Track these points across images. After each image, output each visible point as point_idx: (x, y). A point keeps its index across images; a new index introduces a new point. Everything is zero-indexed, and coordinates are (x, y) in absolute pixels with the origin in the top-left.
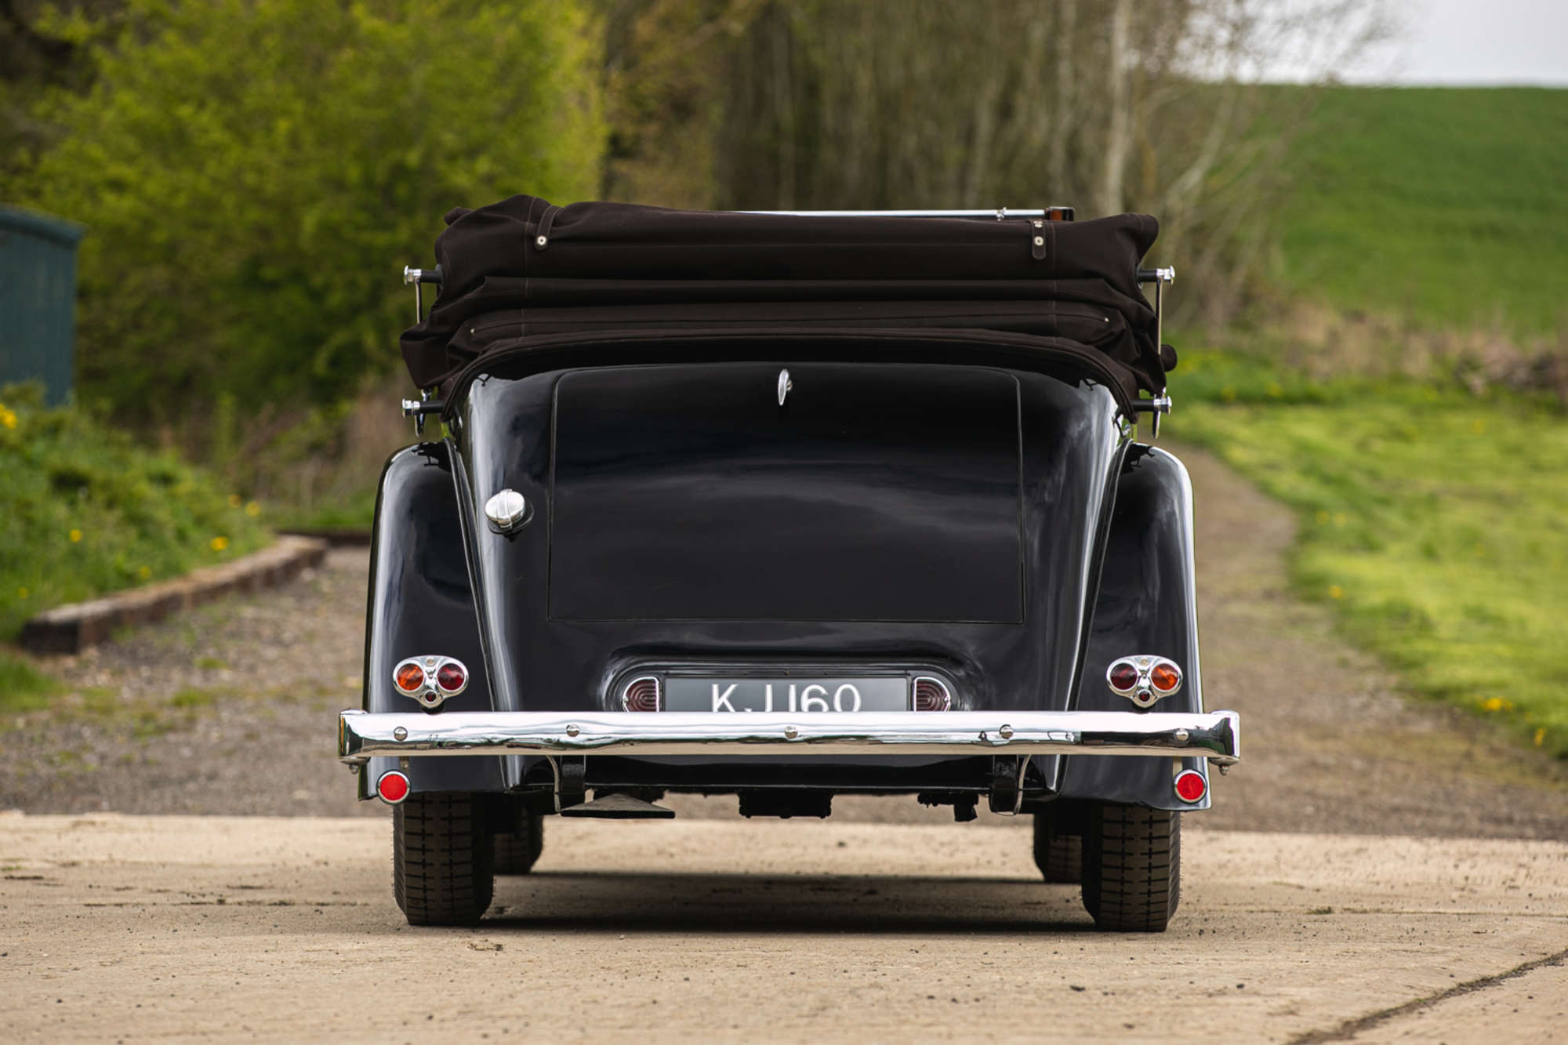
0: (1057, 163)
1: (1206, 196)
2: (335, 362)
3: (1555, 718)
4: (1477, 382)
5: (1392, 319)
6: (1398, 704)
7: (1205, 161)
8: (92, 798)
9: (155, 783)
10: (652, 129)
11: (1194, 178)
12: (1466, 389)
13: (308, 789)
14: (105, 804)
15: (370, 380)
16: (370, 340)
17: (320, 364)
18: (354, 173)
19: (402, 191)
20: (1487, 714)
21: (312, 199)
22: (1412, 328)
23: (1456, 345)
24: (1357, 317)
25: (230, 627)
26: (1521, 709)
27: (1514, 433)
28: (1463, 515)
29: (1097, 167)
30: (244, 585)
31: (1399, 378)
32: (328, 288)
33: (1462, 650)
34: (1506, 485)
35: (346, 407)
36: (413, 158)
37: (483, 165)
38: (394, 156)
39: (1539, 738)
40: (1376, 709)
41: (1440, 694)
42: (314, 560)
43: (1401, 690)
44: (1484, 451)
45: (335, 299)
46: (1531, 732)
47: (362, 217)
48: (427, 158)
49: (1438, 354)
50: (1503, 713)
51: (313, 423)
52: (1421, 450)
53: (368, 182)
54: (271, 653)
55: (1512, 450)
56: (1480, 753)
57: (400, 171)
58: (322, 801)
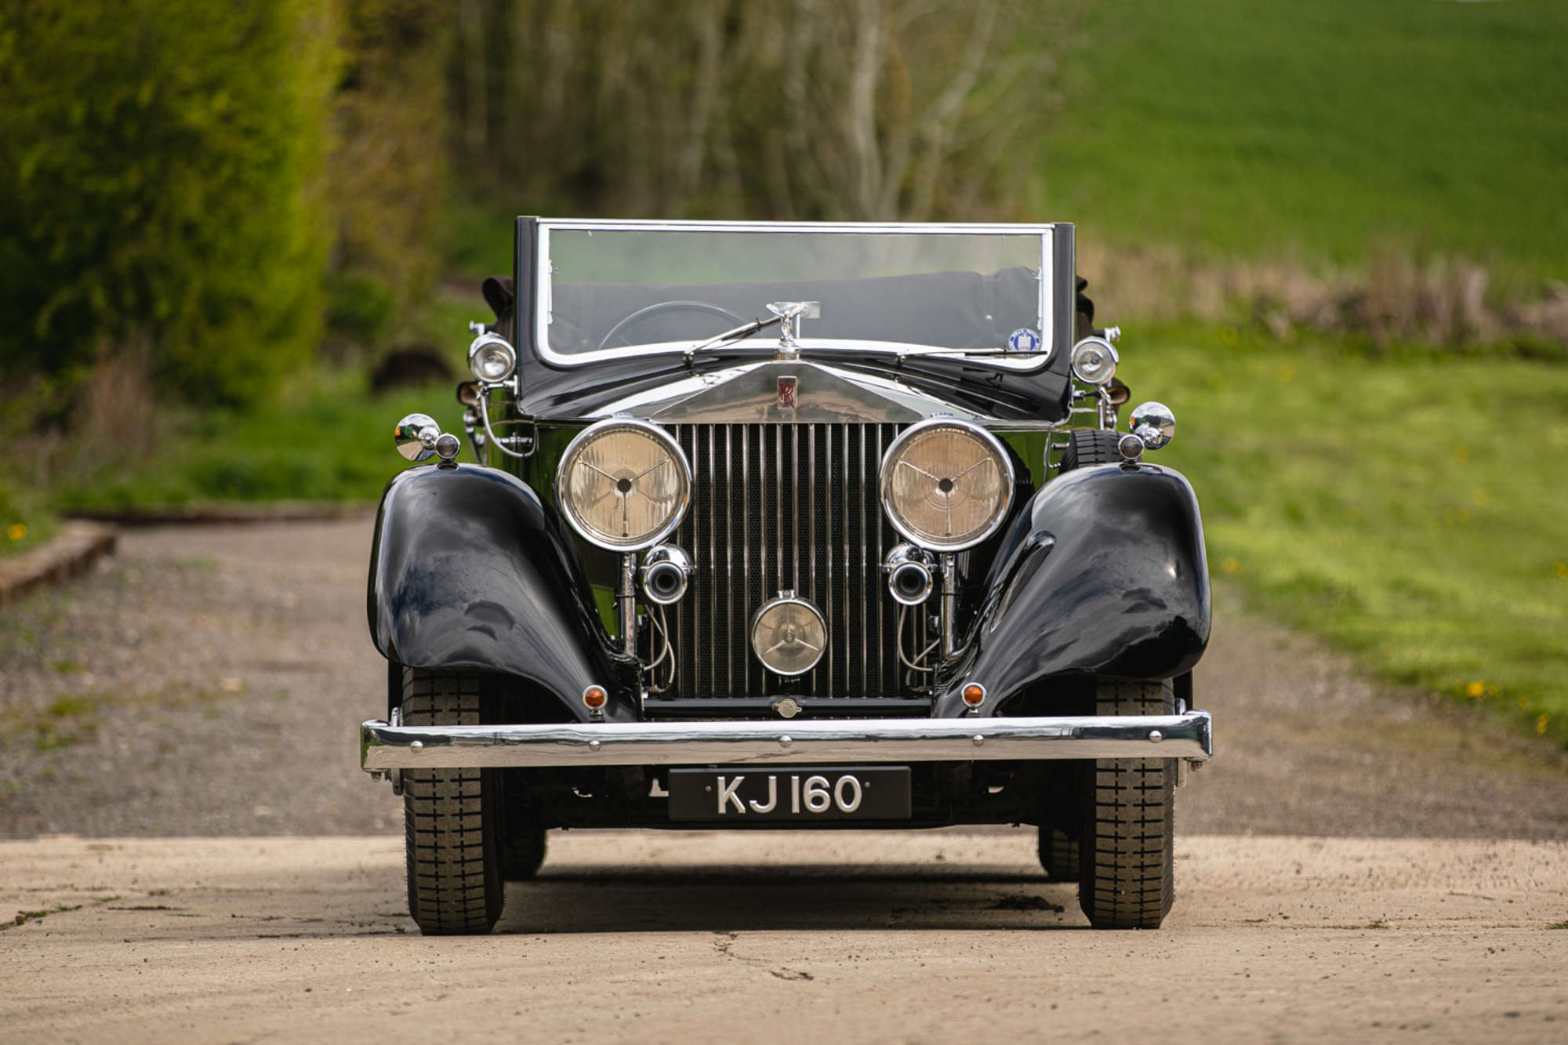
0: (796, 87)
1: (965, 122)
2: (57, 322)
3: (1553, 703)
4: (1279, 323)
5: (1171, 254)
6: (1365, 691)
7: (965, 80)
8: (32, 820)
9: (96, 800)
10: (376, 55)
11: (952, 103)
12: (1266, 331)
13: (265, 804)
14: (52, 826)
15: (102, 344)
16: (99, 299)
17: (43, 324)
18: (77, 113)
19: (131, 131)
20: (1471, 700)
21: (28, 141)
22: (1192, 265)
23: (1249, 281)
24: (1135, 251)
25: (61, 626)
26: (1508, 694)
27: (1326, 379)
28: (1298, 474)
29: (842, 89)
30: (52, 577)
31: (1189, 321)
32: (49, 240)
33: (1405, 628)
34: (1333, 438)
35: (80, 375)
36: (146, 95)
37: (221, 102)
38: (121, 93)
39: (1541, 726)
40: (1341, 696)
41: (1410, 678)
42: (107, 547)
43: (1358, 673)
44: (1296, 400)
45: (58, 252)
46: (1531, 718)
47: (85, 161)
48: (159, 93)
49: (1229, 293)
50: (1488, 699)
51: (43, 391)
52: (1228, 400)
53: (92, 121)
54: (124, 654)
55: (1331, 399)
56: (1476, 742)
57: (127, 109)
58: (288, 817)
